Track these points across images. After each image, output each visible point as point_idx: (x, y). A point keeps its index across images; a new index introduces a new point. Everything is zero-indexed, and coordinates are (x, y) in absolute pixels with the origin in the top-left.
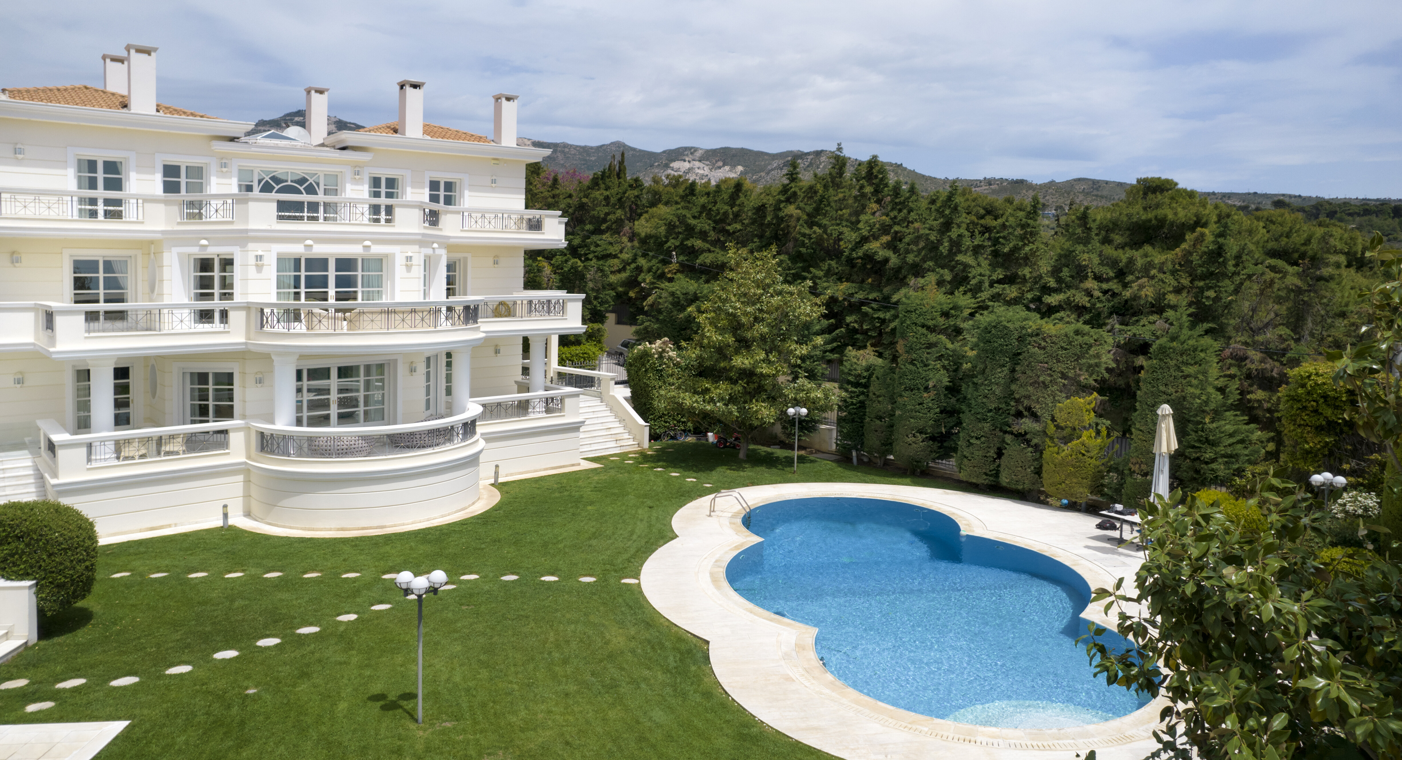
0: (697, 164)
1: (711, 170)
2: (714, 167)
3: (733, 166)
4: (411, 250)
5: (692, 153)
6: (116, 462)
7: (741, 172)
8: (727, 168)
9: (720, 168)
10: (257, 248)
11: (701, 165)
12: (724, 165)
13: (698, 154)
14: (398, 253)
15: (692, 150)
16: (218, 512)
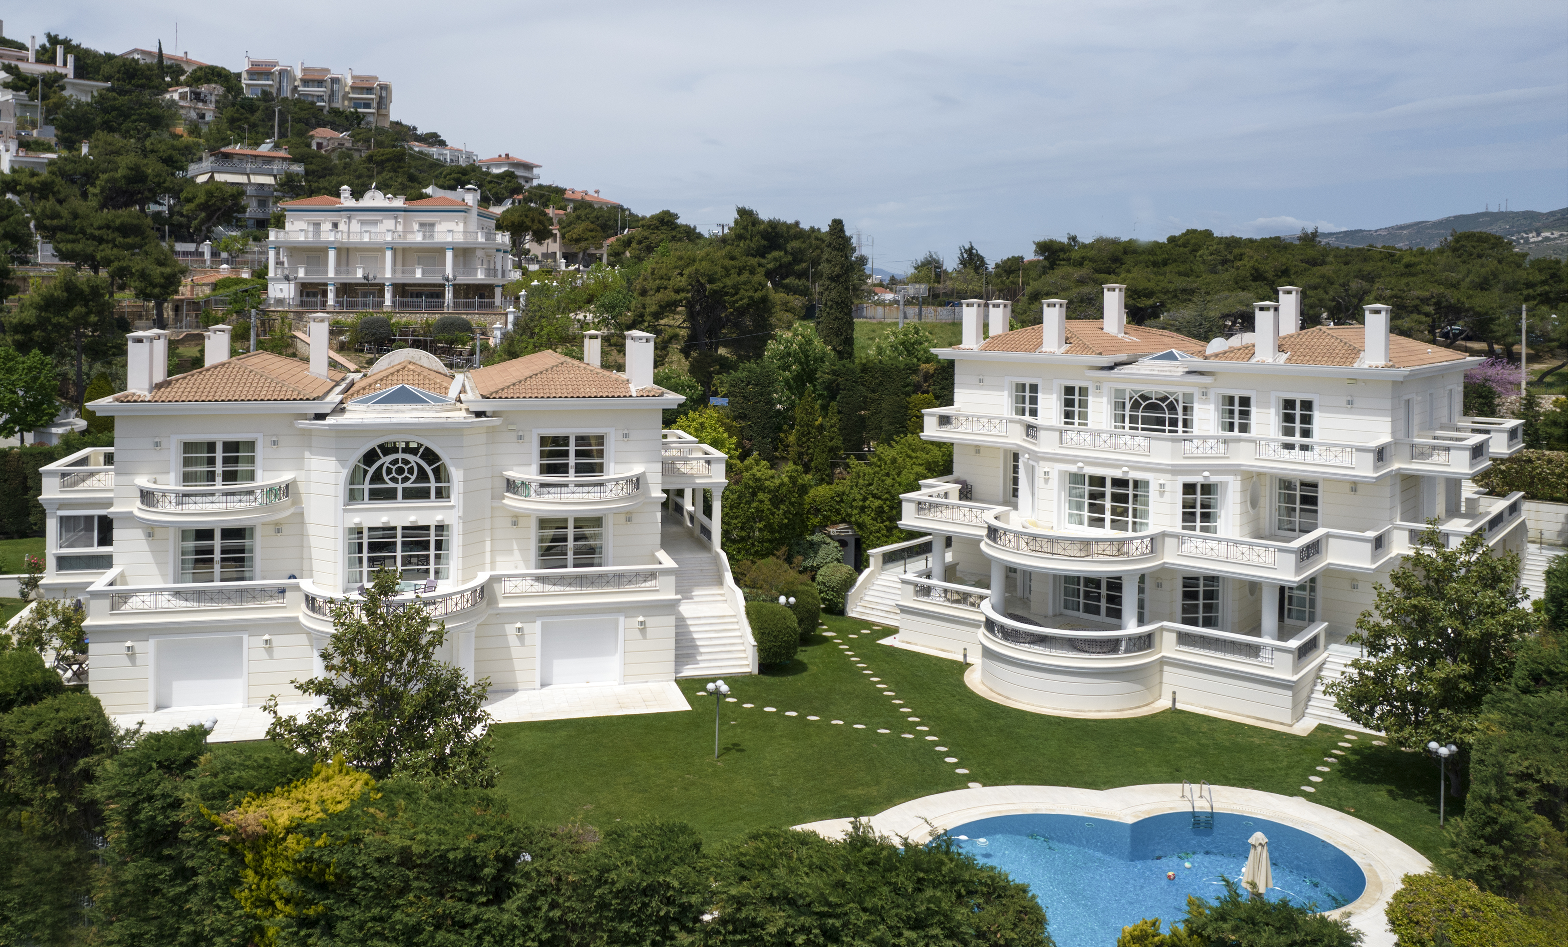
4: (1163, 478)
10: (1046, 465)
14: (1154, 480)
16: (962, 652)
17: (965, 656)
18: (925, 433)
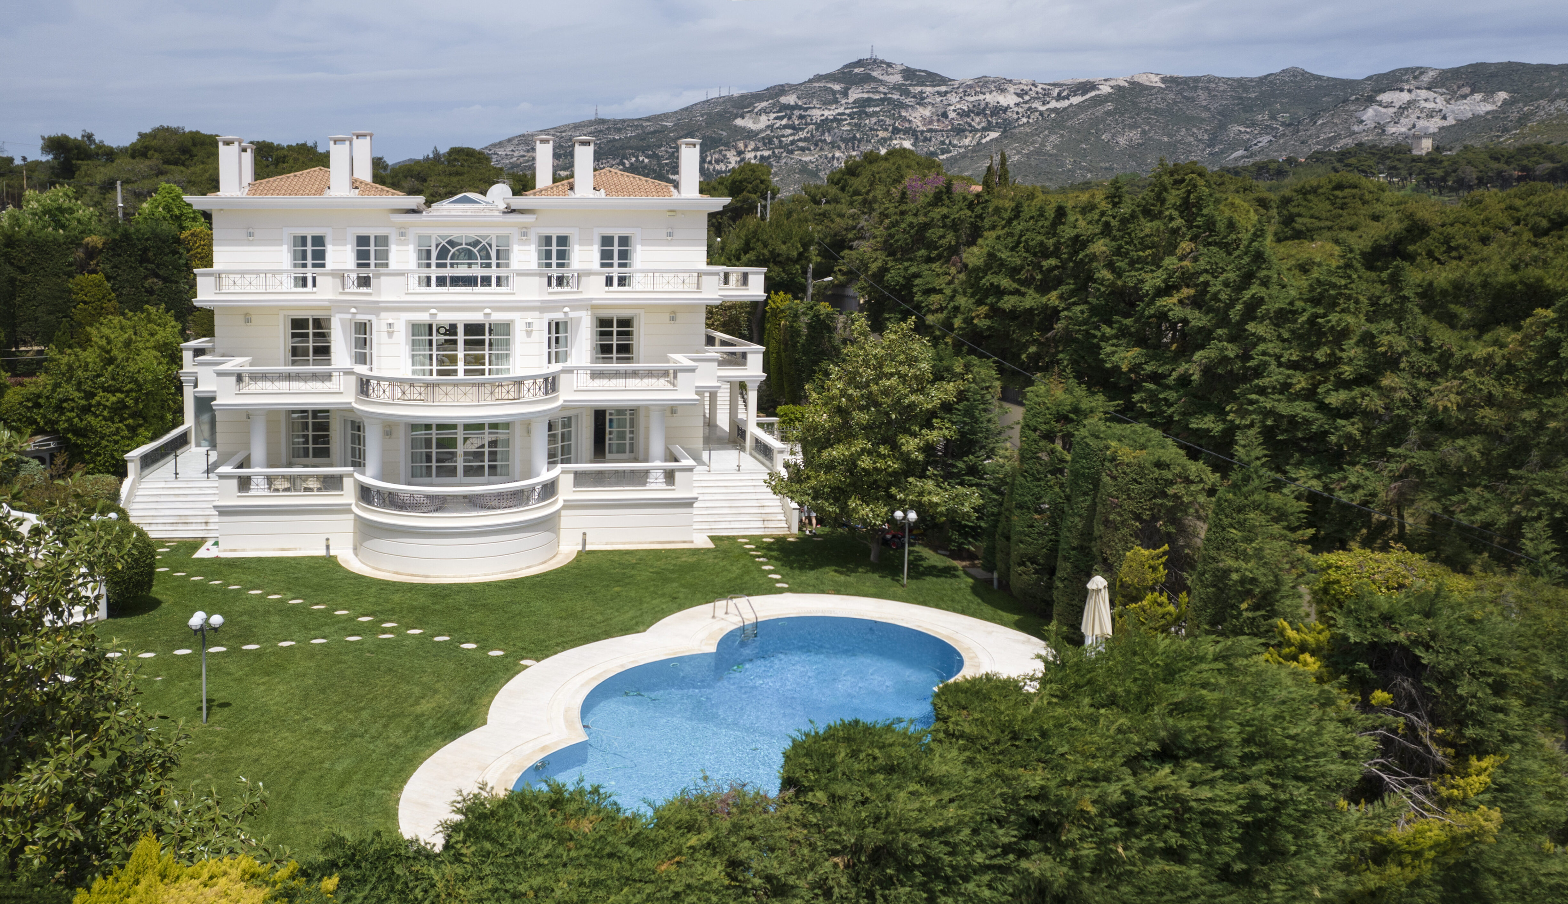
0: (1424, 94)
1: (1448, 101)
2: (1453, 96)
3: (1490, 93)
4: (530, 316)
5: (1415, 78)
6: (267, 493)
7: (1505, 102)
8: (1478, 96)
9: (1464, 97)
10: (388, 317)
11: (1431, 95)
12: (1472, 92)
13: (1426, 78)
14: (519, 320)
15: (1416, 73)
16: (324, 543)
17: (328, 547)
18: (199, 298)
